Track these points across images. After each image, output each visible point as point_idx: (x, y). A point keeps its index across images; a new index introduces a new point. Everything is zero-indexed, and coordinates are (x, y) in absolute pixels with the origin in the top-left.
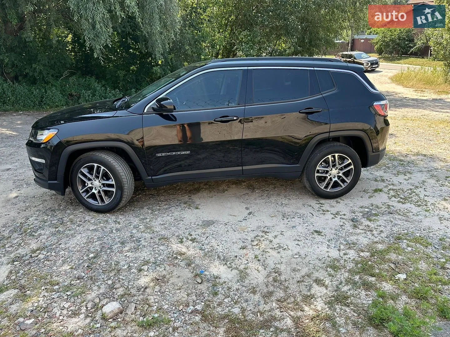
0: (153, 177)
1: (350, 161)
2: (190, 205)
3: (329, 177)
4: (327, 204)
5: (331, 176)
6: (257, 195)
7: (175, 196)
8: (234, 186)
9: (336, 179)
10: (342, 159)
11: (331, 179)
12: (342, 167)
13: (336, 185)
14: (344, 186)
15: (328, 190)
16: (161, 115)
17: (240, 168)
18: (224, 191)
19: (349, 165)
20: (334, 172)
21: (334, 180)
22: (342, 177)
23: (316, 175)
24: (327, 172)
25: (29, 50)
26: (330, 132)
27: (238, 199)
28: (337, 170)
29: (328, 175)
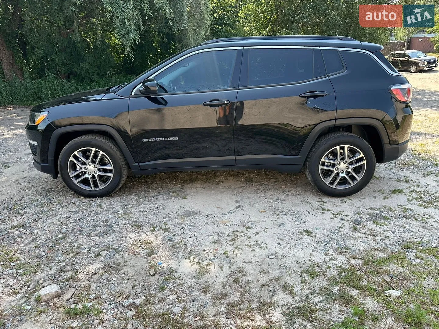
0: (140, 164)
1: (362, 155)
2: (178, 194)
3: (336, 172)
4: (330, 203)
5: (338, 171)
6: (254, 188)
7: (168, 184)
8: (232, 178)
9: (344, 174)
10: (353, 152)
11: (338, 174)
12: (352, 162)
13: (343, 181)
14: (353, 184)
15: (334, 187)
16: (149, 98)
17: (233, 157)
18: (219, 183)
19: (361, 159)
20: (342, 166)
21: (341, 175)
22: (352, 173)
23: (321, 167)
24: (334, 165)
25: (77, 50)
26: (336, 119)
27: (231, 191)
28: (346, 165)
29: (334, 169)
